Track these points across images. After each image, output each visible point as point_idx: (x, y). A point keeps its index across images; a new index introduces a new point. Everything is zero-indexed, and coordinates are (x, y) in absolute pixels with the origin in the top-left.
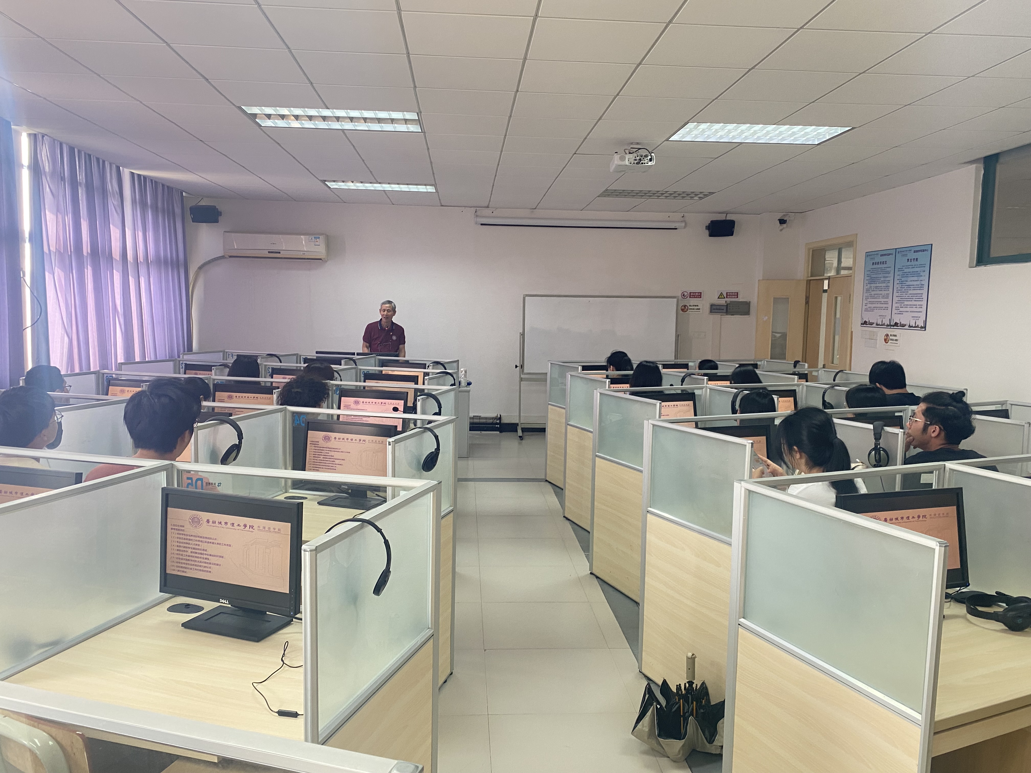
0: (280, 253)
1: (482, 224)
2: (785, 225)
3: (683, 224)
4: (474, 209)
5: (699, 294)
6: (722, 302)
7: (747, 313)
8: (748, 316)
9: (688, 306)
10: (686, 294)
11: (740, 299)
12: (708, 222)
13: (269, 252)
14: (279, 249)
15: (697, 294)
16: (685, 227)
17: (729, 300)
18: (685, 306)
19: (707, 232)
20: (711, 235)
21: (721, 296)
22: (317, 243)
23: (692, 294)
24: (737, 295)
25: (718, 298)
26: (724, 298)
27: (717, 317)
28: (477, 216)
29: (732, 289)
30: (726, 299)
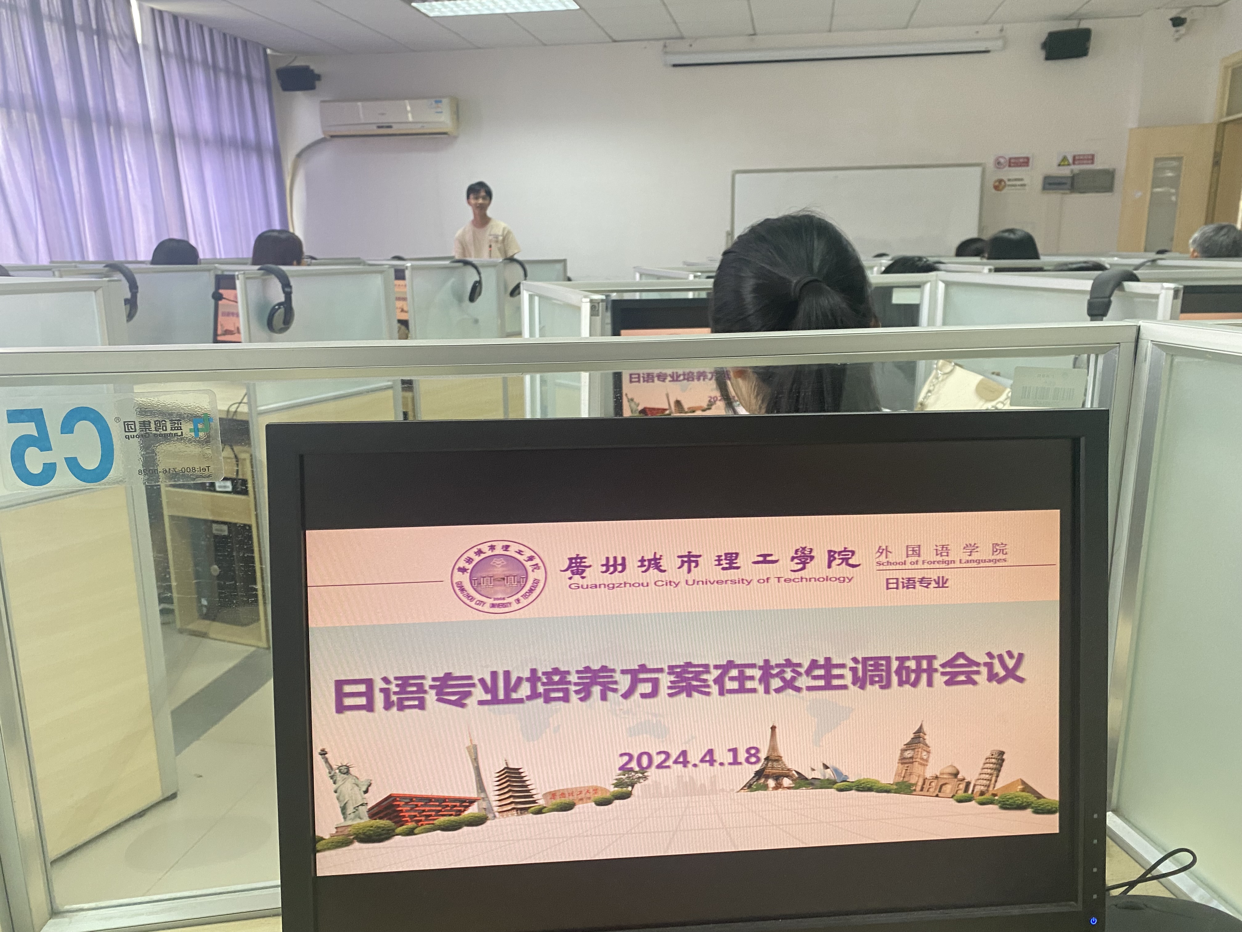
0: (390, 127)
1: (675, 66)
2: (1182, 29)
3: (1000, 43)
4: (661, 43)
5: (1026, 160)
6: (1066, 171)
7: (1108, 188)
8: (1110, 194)
9: (1006, 180)
10: (1002, 160)
11: (1098, 165)
12: (1043, 37)
13: (379, 127)
14: (391, 121)
15: (1021, 160)
16: (1005, 47)
17: (1077, 168)
18: (1000, 181)
19: (1042, 54)
20: (1048, 58)
21: (1063, 162)
22: (439, 110)
23: (1012, 161)
24: (1091, 159)
25: (1059, 165)
26: (1069, 165)
27: (1054, 197)
28: (666, 53)
29: (1082, 149)
30: (1073, 167)
